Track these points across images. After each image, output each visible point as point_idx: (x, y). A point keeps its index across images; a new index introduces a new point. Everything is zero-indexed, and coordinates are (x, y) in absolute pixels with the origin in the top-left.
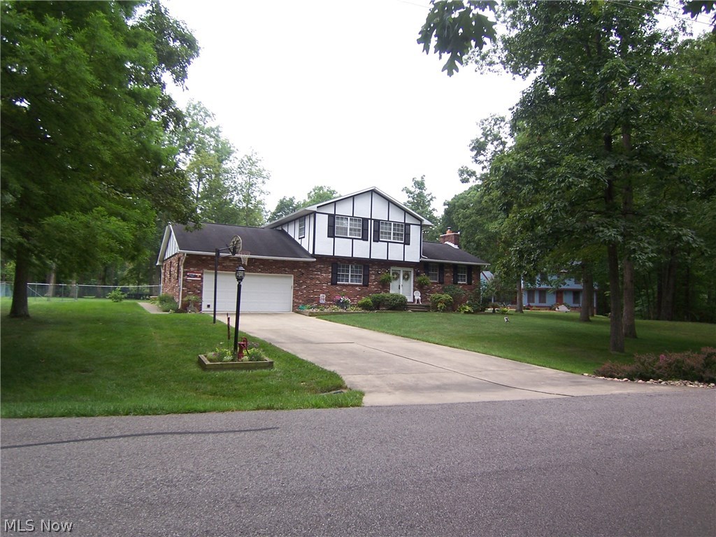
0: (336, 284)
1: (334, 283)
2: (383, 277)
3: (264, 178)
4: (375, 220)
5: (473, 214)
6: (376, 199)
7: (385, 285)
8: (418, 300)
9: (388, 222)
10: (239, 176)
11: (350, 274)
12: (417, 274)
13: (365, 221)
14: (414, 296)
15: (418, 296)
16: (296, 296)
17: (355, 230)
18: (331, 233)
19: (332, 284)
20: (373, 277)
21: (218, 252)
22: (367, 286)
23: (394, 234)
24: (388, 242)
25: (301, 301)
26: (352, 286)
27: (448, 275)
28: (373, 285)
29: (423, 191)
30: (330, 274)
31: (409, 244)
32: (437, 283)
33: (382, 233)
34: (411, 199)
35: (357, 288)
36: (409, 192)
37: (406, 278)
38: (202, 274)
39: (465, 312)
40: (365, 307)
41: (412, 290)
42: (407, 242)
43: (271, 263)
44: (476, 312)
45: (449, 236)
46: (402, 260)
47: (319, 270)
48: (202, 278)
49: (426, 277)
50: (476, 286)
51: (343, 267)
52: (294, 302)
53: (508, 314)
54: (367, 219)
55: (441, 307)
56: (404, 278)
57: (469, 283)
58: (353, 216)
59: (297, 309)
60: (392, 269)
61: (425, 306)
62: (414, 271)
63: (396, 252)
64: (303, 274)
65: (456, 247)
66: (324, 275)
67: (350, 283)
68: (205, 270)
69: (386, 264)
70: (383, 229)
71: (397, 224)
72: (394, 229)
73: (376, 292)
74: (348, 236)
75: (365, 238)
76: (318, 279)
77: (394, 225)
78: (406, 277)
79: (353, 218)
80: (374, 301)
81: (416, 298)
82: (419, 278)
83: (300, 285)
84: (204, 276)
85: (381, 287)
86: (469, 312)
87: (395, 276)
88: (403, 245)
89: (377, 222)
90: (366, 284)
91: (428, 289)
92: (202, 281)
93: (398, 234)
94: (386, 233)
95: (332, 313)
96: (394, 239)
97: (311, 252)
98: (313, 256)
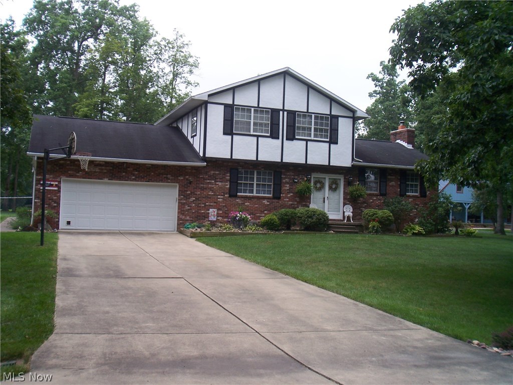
0: (236, 196)
1: (233, 194)
2: (300, 187)
3: (192, 66)
4: (289, 112)
5: (436, 103)
6: (290, 84)
7: (304, 197)
8: (348, 217)
9: (307, 114)
10: (155, 64)
11: (255, 183)
12: (348, 183)
13: (275, 113)
14: (344, 212)
15: (349, 211)
16: (181, 211)
17: (261, 125)
18: (229, 130)
19: (230, 196)
20: (287, 187)
21: (47, 153)
22: (279, 198)
23: (316, 130)
24: (307, 141)
25: (188, 218)
26: (258, 198)
27: (393, 184)
28: (287, 197)
29: (395, 78)
30: (228, 183)
31: (337, 143)
32: (376, 195)
33: (299, 128)
34: (378, 89)
35: (265, 202)
36: (375, 79)
37: (334, 188)
38: (60, 182)
39: (414, 234)
40: (270, 226)
41: (342, 204)
42: (333, 140)
43: (149, 168)
44: (429, 234)
45: (401, 132)
46: (327, 164)
47: (211, 178)
48: (59, 188)
49: (360, 187)
50: (431, 199)
51: (246, 173)
52: (179, 219)
53: (475, 237)
54: (278, 111)
55: (374, 227)
56: (330, 188)
57: (423, 194)
58: (258, 107)
59: (181, 228)
60: (314, 176)
61: (357, 226)
62: (345, 178)
63: (318, 154)
64: (190, 183)
65: (410, 147)
66: (220, 184)
67: (255, 194)
68: (63, 178)
69: (305, 169)
70: (300, 122)
71: (319, 117)
72: (316, 124)
73: (291, 206)
74: (252, 133)
75: (274, 135)
76: (211, 189)
77: (316, 118)
78: (334, 186)
79: (259, 109)
80: (281, 219)
81: (346, 214)
82: (350, 189)
83: (187, 197)
84: (62, 185)
85: (298, 199)
86: (419, 234)
87: (318, 185)
88: (327, 145)
89: (292, 114)
90: (277, 196)
91: (364, 202)
92: (59, 191)
93: (321, 130)
94: (304, 129)
95: (222, 235)
96: (315, 136)
97: (201, 154)
98: (204, 159)
